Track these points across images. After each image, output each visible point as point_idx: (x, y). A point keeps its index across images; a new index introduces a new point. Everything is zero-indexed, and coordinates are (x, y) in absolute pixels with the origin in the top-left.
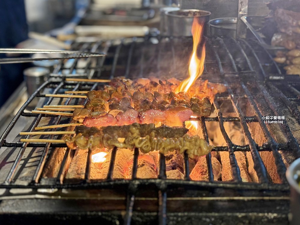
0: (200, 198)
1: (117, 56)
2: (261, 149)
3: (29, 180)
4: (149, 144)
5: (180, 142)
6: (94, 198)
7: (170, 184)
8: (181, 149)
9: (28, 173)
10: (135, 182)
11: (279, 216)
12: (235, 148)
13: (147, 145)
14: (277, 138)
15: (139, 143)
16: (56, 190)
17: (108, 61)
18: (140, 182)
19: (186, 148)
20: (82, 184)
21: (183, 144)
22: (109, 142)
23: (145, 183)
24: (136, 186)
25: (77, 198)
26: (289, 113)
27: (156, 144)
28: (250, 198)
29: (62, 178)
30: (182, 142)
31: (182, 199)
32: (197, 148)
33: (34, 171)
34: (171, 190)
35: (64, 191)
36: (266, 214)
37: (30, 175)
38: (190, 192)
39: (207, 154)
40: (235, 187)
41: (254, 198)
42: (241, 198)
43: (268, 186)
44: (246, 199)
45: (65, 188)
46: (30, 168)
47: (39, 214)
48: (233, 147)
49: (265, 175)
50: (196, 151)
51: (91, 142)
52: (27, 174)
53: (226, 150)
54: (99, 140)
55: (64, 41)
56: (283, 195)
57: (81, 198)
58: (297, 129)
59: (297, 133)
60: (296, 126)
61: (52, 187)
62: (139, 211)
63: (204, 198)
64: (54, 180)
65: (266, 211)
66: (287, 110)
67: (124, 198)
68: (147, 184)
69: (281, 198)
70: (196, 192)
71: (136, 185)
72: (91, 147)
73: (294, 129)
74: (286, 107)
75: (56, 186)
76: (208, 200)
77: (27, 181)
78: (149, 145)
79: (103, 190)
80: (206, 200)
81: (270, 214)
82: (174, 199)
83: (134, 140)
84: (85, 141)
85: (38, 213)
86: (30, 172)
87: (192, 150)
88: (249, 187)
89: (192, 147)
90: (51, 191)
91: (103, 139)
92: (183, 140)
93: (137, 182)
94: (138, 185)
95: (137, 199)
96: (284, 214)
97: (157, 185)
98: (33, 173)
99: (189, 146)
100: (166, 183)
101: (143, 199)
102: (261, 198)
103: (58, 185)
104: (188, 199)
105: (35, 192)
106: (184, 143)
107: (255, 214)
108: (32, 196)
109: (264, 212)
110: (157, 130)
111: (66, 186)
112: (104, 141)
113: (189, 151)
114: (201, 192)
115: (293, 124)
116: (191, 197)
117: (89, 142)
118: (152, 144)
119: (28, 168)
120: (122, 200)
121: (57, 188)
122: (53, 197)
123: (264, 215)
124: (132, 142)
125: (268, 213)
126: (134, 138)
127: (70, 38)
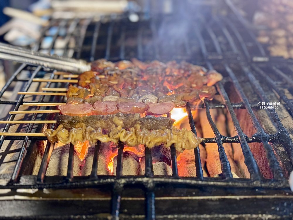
0: (190, 198)
1: (96, 35)
2: (250, 141)
3: (7, 178)
4: (134, 137)
5: (167, 135)
6: (77, 199)
7: (158, 182)
8: (168, 142)
9: (7, 169)
10: (121, 181)
11: (274, 217)
12: (224, 140)
13: (132, 138)
14: (265, 127)
15: (124, 137)
16: (37, 190)
17: (88, 40)
18: (127, 181)
19: (173, 142)
20: (65, 184)
21: (170, 138)
22: (92, 136)
23: (132, 181)
24: (122, 186)
25: (59, 199)
26: (275, 98)
27: (142, 137)
28: (242, 197)
29: (42, 176)
30: (169, 135)
31: (171, 198)
32: (185, 140)
33: (13, 167)
34: (159, 189)
35: (45, 191)
36: (260, 216)
37: (8, 173)
38: (179, 190)
39: (195, 147)
40: (227, 185)
41: (247, 197)
42: (233, 197)
43: (261, 183)
44: (238, 198)
45: (46, 188)
46: (8, 163)
47: (20, 218)
48: (222, 139)
49: (257, 171)
50: (184, 144)
51: (73, 135)
52: (5, 171)
53: (214, 142)
54: (82, 133)
55: (41, 17)
56: (277, 193)
57: (64, 199)
58: (285, 116)
59: (285, 121)
60: (284, 113)
61: (32, 187)
62: (126, 214)
63: (194, 198)
64: (34, 179)
65: (260, 212)
66: (273, 94)
67: (109, 199)
68: (133, 183)
69: (275, 196)
70: (186, 190)
71: (122, 184)
72: (73, 141)
73: (282, 116)
74: (272, 92)
75: (37, 186)
76: (198, 200)
77: (6, 179)
78: (135, 139)
79: (87, 189)
80: (196, 200)
81: (264, 215)
82: (162, 198)
83: (119, 134)
84: (67, 134)
85: (18, 217)
86: (9, 170)
87: (179, 143)
88: (240, 185)
89: (179, 140)
90: (31, 191)
91: (86, 132)
92: (170, 133)
93: (123, 181)
94: (124, 184)
95: (123, 199)
96: (279, 215)
97: (144, 184)
98: (11, 170)
99: (176, 139)
100: (154, 182)
101: (130, 199)
102: (254, 197)
103: (38, 185)
104: (178, 198)
105: (14, 192)
106: (171, 136)
107: (249, 215)
108: (11, 198)
109: (258, 214)
110: (142, 122)
111: (48, 186)
112: (87, 135)
113: (176, 144)
114: (190, 190)
115: (281, 111)
116: (181, 196)
117: (71, 136)
118: (137, 138)
119: (6, 164)
120: (108, 200)
121: (37, 188)
122: (34, 198)
123: (258, 217)
124: (117, 136)
125: (262, 214)
126: (119, 131)
127: (47, 13)
